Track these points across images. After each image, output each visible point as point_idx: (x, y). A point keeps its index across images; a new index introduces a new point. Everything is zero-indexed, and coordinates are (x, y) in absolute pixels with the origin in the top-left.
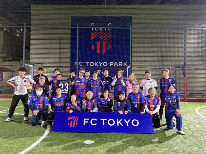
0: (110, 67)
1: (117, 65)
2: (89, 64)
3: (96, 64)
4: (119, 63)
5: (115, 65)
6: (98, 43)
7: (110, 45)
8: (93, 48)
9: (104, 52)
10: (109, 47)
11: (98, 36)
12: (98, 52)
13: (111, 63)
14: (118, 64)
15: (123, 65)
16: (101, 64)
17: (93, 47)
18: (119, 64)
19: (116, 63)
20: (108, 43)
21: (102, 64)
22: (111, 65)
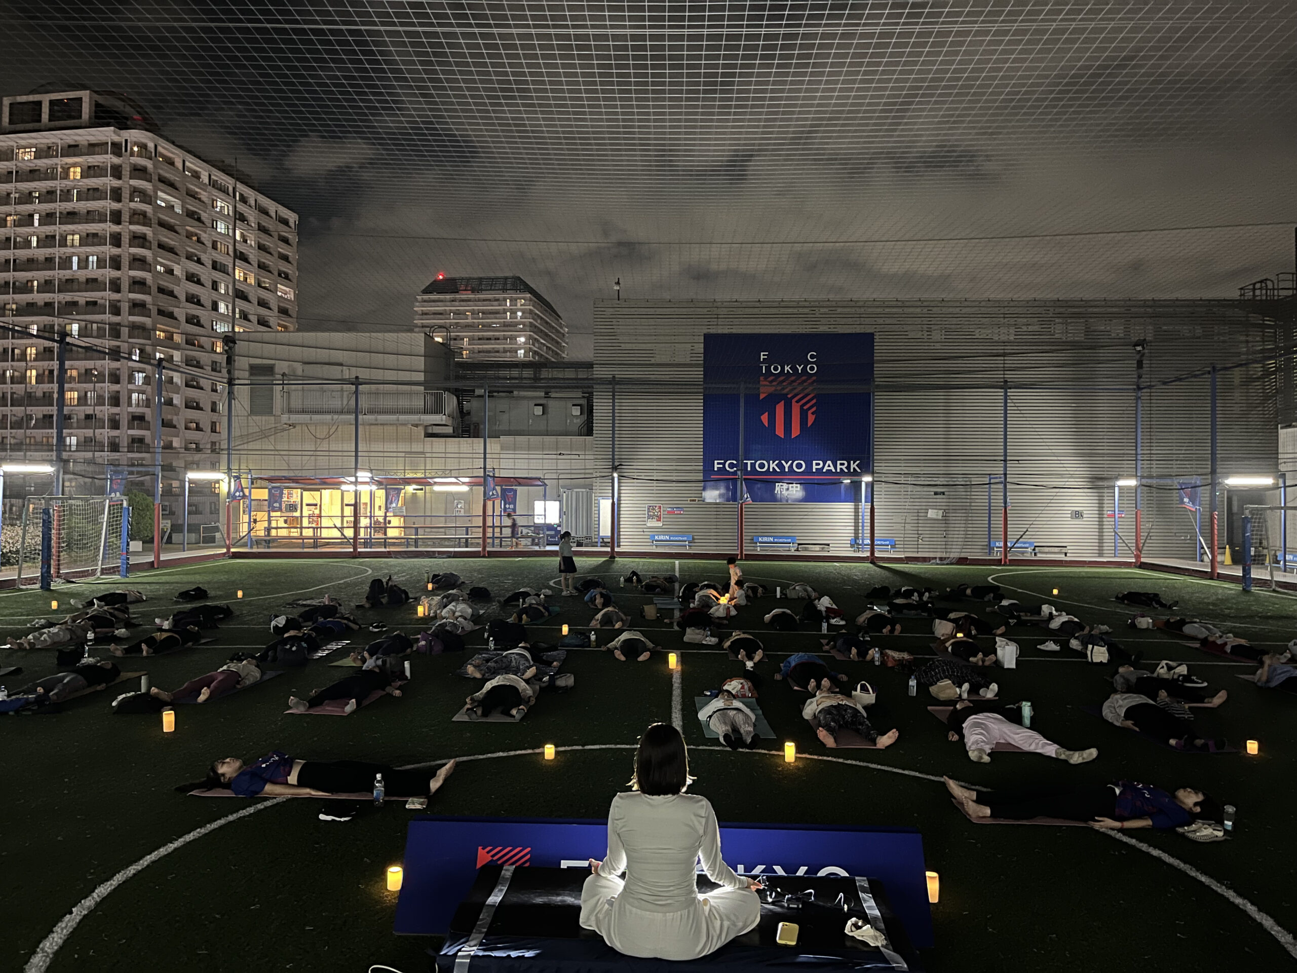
0: (813, 473)
1: (832, 468)
2: (753, 465)
3: (773, 465)
5: (826, 468)
6: (780, 409)
7: (813, 413)
8: (766, 422)
9: (796, 432)
10: (811, 419)
12: (780, 432)
13: (814, 462)
14: (836, 468)
15: (848, 467)
16: (787, 466)
17: (765, 418)
18: (839, 467)
19: (829, 462)
20: (805, 408)
21: (791, 466)
22: (815, 467)
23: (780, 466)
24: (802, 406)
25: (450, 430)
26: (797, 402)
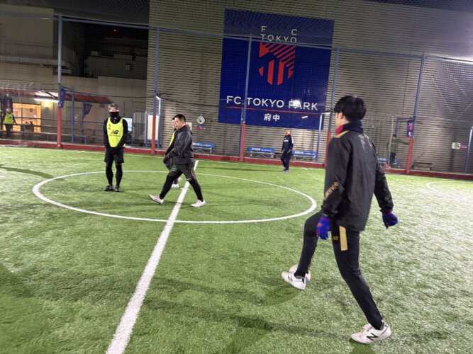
2: (251, 101)
4: (305, 103)
5: (297, 106)
6: (271, 64)
7: (292, 70)
8: (262, 73)
9: (280, 81)
11: (272, 51)
12: (270, 80)
13: (290, 102)
14: (302, 106)
15: (310, 107)
17: (261, 71)
20: (287, 66)
22: (290, 106)
24: (285, 65)
26: (283, 61)
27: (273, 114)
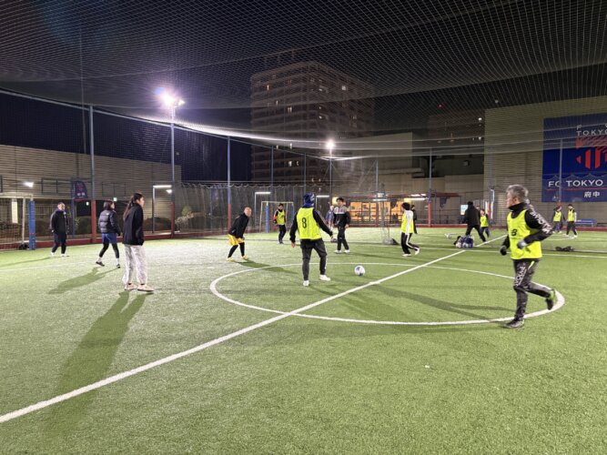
2: (571, 183)
9: (598, 165)
12: (588, 165)
16: (592, 183)
23: (588, 183)
24: (602, 151)
25: (423, 175)
26: (598, 149)
27: (593, 191)
